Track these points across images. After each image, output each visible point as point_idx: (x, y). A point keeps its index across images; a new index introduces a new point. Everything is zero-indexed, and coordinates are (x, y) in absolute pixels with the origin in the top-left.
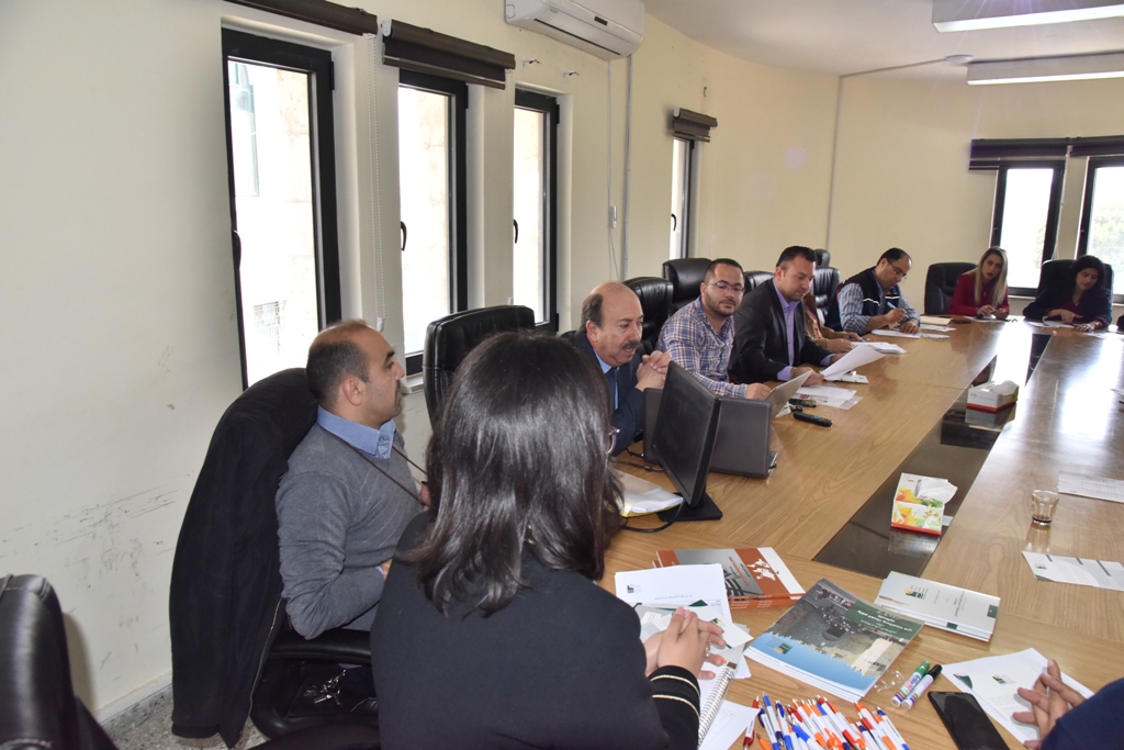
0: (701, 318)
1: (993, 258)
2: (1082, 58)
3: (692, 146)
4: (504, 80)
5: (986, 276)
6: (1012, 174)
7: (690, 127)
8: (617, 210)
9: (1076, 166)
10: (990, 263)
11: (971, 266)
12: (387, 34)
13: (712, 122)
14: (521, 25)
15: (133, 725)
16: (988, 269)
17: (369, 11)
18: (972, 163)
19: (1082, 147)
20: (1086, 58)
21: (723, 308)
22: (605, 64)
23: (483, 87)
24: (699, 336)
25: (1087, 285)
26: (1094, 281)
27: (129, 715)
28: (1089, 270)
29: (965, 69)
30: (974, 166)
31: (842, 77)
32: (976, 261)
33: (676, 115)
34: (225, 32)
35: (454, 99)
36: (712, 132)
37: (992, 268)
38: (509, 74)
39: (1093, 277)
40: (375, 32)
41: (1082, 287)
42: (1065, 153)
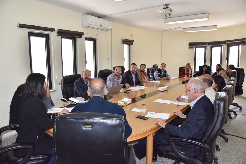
0: (114, 76)
1: (188, 65)
2: (203, 27)
3: (129, 46)
4: (82, 37)
5: (187, 69)
6: (197, 49)
7: (129, 42)
8: (110, 58)
9: (209, 47)
10: (188, 66)
11: (185, 67)
12: (58, 31)
13: (133, 41)
14: (86, 27)
15: (11, 138)
16: (187, 67)
17: (54, 28)
18: (189, 47)
19: (209, 43)
20: (204, 27)
21: (117, 74)
22: (106, 32)
23: (78, 38)
24: (112, 79)
25: (205, 70)
26: (206, 69)
27: (11, 137)
28: (205, 67)
29: (183, 29)
30: (190, 48)
31: (162, 31)
32: (185, 66)
33: (123, 40)
34: (29, 32)
35: (73, 40)
36: (133, 43)
37: (188, 67)
38: (83, 36)
39: (206, 68)
40: (55, 31)
41: (204, 70)
42: (206, 45)
